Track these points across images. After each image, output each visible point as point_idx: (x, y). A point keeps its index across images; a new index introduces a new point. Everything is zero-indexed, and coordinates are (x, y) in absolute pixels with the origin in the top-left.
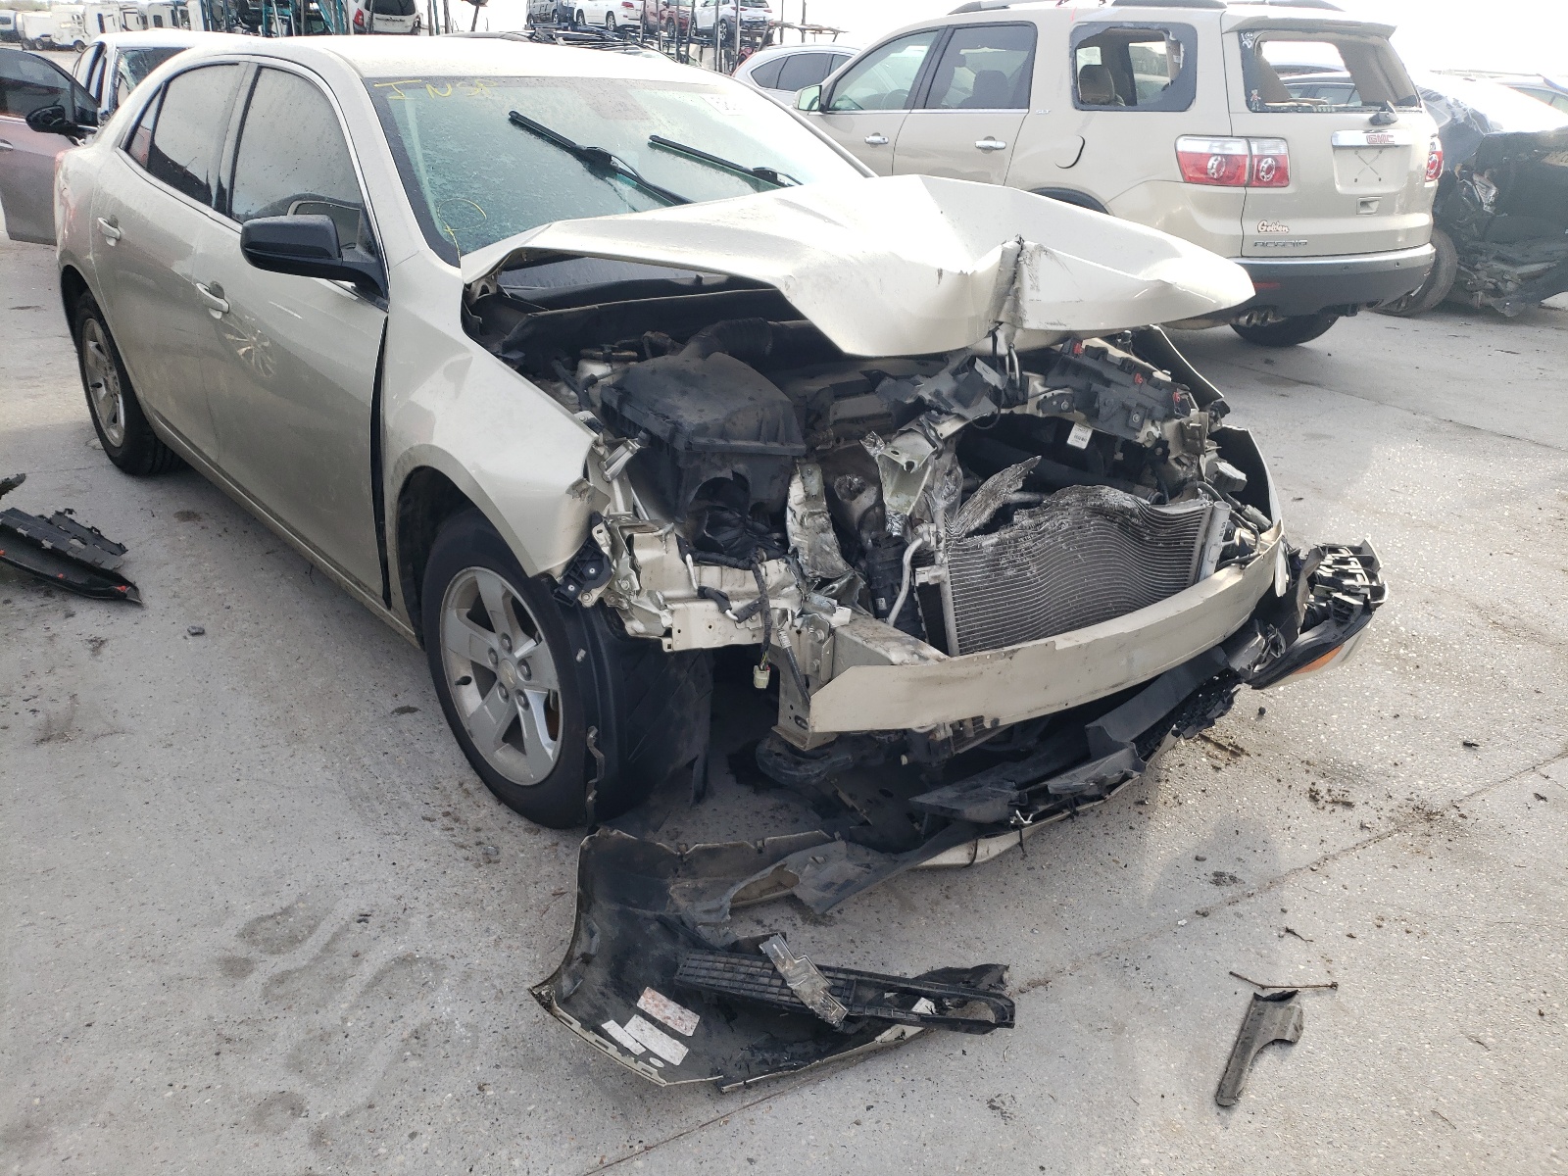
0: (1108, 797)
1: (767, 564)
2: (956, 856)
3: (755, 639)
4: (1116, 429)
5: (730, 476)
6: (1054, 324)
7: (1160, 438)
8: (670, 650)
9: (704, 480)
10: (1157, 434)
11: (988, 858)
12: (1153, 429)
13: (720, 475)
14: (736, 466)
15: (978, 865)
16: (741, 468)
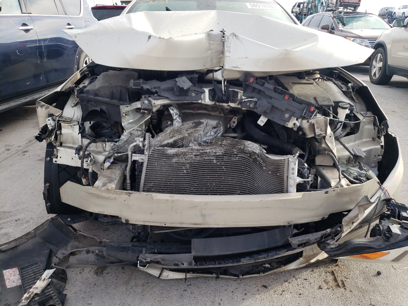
0: (241, 277)
1: (107, 143)
2: (155, 272)
3: (87, 167)
4: (276, 119)
5: (99, 110)
6: (235, 67)
7: (300, 127)
8: (56, 163)
9: (90, 110)
10: (298, 124)
11: (166, 278)
12: (297, 122)
13: (96, 109)
14: (102, 107)
15: (161, 279)
16: (104, 108)
